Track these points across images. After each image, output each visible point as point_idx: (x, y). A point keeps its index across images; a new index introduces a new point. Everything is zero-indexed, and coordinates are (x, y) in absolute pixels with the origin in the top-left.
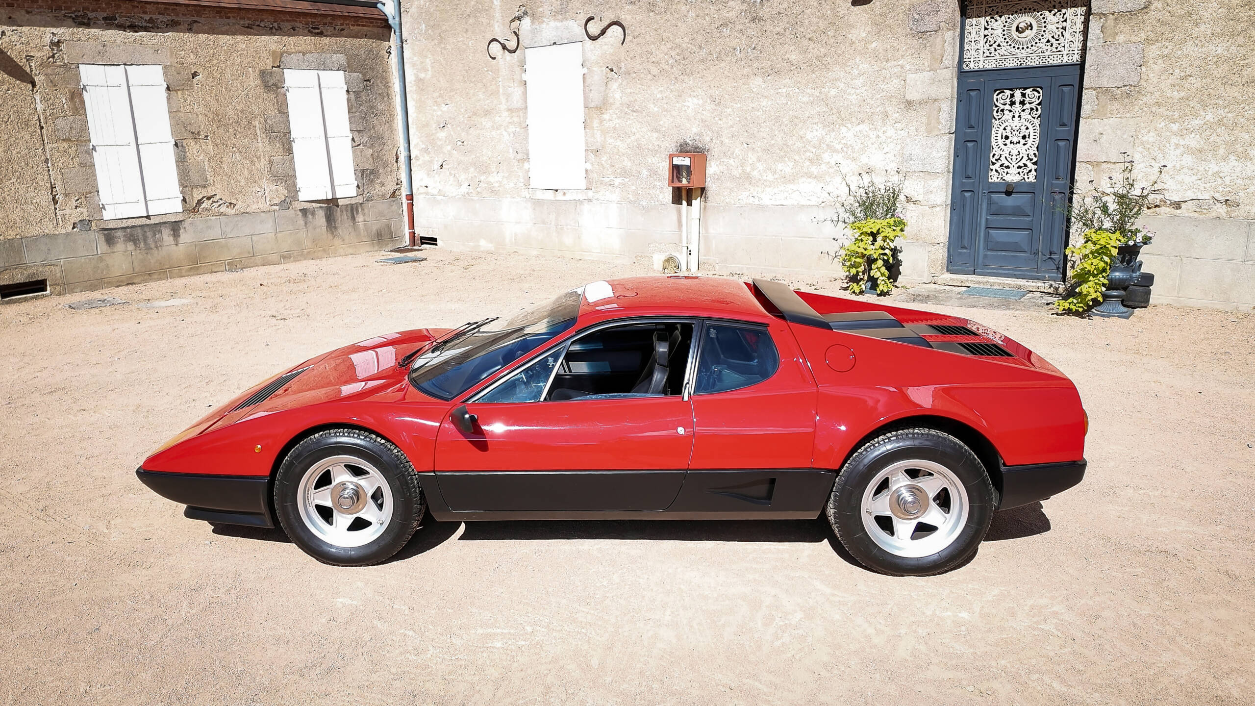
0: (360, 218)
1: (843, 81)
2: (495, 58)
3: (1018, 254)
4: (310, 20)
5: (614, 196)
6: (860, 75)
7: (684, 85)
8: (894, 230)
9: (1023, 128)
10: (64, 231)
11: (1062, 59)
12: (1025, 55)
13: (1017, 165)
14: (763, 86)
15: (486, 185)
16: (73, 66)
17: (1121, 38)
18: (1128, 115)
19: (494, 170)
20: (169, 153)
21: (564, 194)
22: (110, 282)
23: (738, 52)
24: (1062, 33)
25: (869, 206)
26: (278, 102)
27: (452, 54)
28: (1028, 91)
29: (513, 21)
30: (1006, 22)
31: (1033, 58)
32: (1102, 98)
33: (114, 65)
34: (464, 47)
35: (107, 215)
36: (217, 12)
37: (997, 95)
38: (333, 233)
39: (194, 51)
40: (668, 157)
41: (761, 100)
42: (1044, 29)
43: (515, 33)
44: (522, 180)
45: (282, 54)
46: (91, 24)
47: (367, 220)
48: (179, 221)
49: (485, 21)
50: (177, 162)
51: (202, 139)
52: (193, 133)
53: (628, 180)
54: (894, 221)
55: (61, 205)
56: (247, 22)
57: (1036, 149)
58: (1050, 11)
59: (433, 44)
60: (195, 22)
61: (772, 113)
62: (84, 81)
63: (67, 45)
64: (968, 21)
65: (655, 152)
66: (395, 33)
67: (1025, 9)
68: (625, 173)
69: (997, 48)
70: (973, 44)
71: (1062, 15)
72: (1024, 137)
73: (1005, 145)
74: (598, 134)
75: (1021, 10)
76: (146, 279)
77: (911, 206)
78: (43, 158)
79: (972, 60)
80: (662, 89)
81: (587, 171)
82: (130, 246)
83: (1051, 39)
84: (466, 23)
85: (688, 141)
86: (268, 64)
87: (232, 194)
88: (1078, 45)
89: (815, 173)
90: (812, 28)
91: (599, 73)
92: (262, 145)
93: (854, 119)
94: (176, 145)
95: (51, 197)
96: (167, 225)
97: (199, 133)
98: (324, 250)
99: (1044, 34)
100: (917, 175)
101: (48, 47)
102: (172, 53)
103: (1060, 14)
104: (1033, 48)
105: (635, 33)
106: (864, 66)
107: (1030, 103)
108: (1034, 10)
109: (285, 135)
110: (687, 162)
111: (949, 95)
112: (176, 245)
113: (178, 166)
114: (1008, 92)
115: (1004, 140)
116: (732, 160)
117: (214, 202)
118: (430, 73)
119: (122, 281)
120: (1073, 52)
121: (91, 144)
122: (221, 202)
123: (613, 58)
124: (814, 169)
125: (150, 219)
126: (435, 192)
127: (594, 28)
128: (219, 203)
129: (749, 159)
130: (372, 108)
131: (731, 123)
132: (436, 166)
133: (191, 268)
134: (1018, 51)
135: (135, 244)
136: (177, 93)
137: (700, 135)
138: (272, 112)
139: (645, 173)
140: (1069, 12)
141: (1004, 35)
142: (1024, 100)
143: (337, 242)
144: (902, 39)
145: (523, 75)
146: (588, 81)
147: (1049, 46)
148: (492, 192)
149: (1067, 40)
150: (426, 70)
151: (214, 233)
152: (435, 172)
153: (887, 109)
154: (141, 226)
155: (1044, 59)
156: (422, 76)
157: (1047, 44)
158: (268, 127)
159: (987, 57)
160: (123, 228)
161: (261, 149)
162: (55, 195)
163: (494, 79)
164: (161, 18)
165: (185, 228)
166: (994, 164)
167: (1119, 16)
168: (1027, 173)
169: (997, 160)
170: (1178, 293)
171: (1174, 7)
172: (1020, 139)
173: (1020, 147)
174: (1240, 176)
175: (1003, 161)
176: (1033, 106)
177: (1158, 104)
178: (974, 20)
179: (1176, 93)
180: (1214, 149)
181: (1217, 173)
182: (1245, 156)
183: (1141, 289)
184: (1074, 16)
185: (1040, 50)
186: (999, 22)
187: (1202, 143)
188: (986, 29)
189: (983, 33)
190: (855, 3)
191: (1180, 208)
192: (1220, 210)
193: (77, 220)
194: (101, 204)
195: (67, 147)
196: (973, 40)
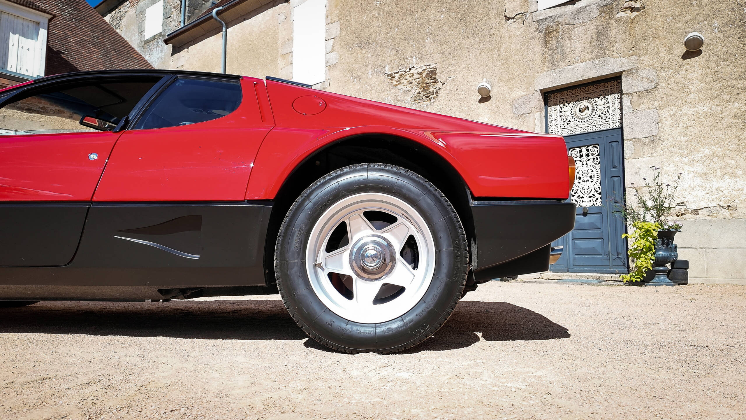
3: (596, 256)
9: (590, 171)
11: (609, 126)
12: (586, 125)
13: (589, 196)
17: (643, 107)
18: (655, 155)
24: (607, 110)
28: (590, 148)
30: (573, 107)
31: (591, 127)
32: (636, 144)
37: (571, 152)
57: (599, 184)
58: (599, 98)
64: (549, 108)
67: (583, 98)
69: (568, 123)
70: (553, 122)
71: (606, 100)
72: (591, 177)
73: (580, 183)
75: (581, 99)
79: (553, 132)
83: (601, 114)
88: (618, 117)
99: (596, 112)
103: (605, 99)
104: (590, 120)
107: (592, 155)
108: (589, 98)
114: (578, 150)
115: (578, 180)
120: (616, 121)
134: (581, 123)
140: (610, 97)
141: (572, 115)
142: (588, 154)
144: (509, 120)
147: (600, 119)
149: (611, 114)
155: (598, 127)
157: (599, 118)
159: (563, 129)
166: (573, 196)
167: (639, 94)
168: (596, 200)
169: (575, 193)
170: (707, 274)
171: (673, 86)
172: (589, 178)
173: (589, 183)
174: (733, 188)
175: (579, 193)
176: (594, 157)
177: (672, 146)
178: (553, 108)
179: (682, 138)
180: (714, 172)
181: (719, 189)
182: (734, 175)
183: (681, 270)
184: (613, 99)
185: (595, 122)
186: (568, 107)
187: (705, 169)
188: (561, 112)
189: (559, 114)
190: (481, 101)
191: (698, 214)
192: (725, 213)
196: (553, 119)
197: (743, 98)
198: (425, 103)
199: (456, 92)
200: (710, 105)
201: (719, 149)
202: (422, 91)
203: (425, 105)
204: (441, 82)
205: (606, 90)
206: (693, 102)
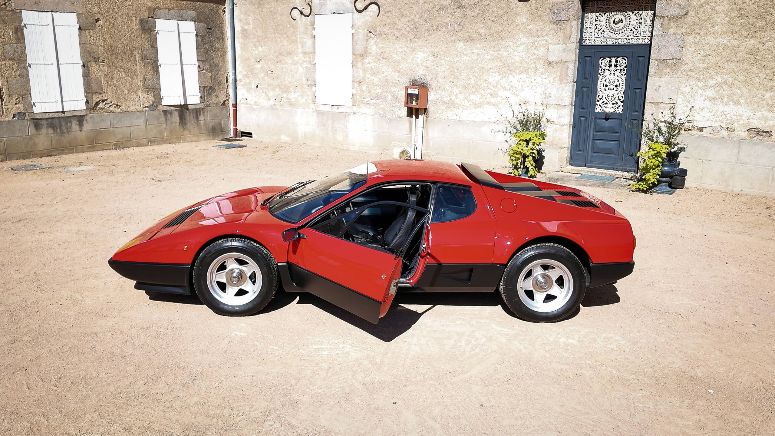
0: (202, 118)
1: (512, 47)
2: (295, 20)
3: (611, 155)
5: (369, 110)
6: (521, 44)
7: (416, 44)
8: (539, 139)
9: (616, 81)
10: (7, 119)
11: (639, 41)
12: (618, 37)
13: (612, 103)
14: (464, 48)
15: (287, 100)
16: (18, 11)
17: (672, 31)
18: (675, 76)
19: (292, 90)
20: (79, 71)
21: (338, 108)
22: (36, 154)
23: (449, 26)
24: (639, 26)
25: (525, 124)
26: (151, 40)
27: (267, 15)
28: (619, 59)
30: (608, 17)
31: (623, 40)
32: (661, 65)
33: (45, 11)
34: (275, 11)
35: (36, 110)
37: (602, 60)
38: (183, 127)
39: (98, 5)
40: (404, 88)
41: (463, 56)
42: (629, 23)
43: (309, 4)
44: (311, 98)
45: (155, 9)
47: (206, 119)
48: (83, 116)
50: (83, 76)
51: (101, 62)
52: (95, 58)
53: (379, 101)
54: (539, 133)
55: (6, 102)
57: (623, 94)
58: (633, 13)
59: (254, 7)
61: (469, 65)
62: (25, 21)
64: (586, 15)
65: (396, 84)
67: (619, 10)
68: (377, 97)
69: (602, 32)
70: (588, 29)
72: (616, 86)
73: (606, 90)
74: (361, 71)
75: (616, 11)
76: (60, 153)
77: (549, 125)
79: (588, 39)
80: (402, 46)
81: (353, 94)
82: (51, 131)
83: (633, 29)
85: (417, 79)
86: (145, 15)
87: (119, 99)
88: (648, 34)
89: (494, 102)
90: (494, 15)
91: (362, 33)
92: (139, 68)
93: (517, 71)
94: (84, 65)
96: (75, 118)
97: (98, 58)
98: (177, 138)
99: (629, 25)
100: (553, 106)
102: (83, 6)
103: (639, 15)
104: (623, 34)
105: (386, 10)
106: (524, 40)
107: (620, 66)
108: (624, 11)
109: (155, 62)
110: (416, 92)
111: (573, 59)
112: (81, 131)
113: (84, 79)
114: (608, 59)
115: (605, 87)
116: (444, 92)
117: (106, 104)
118: (251, 26)
119: (44, 154)
120: (645, 38)
121: (27, 63)
122: (111, 104)
123: (372, 24)
124: (493, 100)
125: (64, 114)
126: (252, 103)
129: (454, 92)
130: (212, 46)
131: (443, 69)
132: (254, 86)
133: (90, 147)
134: (614, 35)
135: (54, 130)
136: (85, 32)
137: (425, 75)
138: (147, 46)
139: (390, 97)
140: (643, 13)
141: (606, 25)
142: (617, 64)
143: (186, 133)
144: (547, 24)
145: (314, 31)
146: (355, 38)
148: (291, 104)
149: (642, 30)
150: (248, 24)
151: (106, 124)
152: (253, 90)
153: (537, 66)
154: (58, 118)
155: (629, 41)
156: (246, 27)
157: (631, 32)
158: (144, 56)
159: (597, 37)
160: (46, 119)
161: (138, 70)
163: (294, 32)
165: (87, 120)
166: (598, 101)
167: (671, 18)
168: (618, 107)
169: (600, 99)
170: (701, 181)
171: (701, 15)
172: (614, 87)
173: (614, 92)
174: (735, 114)
175: (604, 100)
176: (622, 68)
177: (691, 70)
178: (589, 15)
179: (701, 65)
180: (722, 98)
181: (723, 112)
182: (738, 103)
183: (680, 178)
184: (646, 16)
185: (627, 35)
186: (604, 17)
187: (715, 94)
188: (596, 21)
189: (594, 23)
191: (703, 131)
192: (724, 133)
193: (16, 112)
194: (32, 102)
195: (11, 64)
196: (589, 27)
197: (758, 36)
200: (730, 38)
201: (730, 79)
205: (640, 6)
206: (716, 34)
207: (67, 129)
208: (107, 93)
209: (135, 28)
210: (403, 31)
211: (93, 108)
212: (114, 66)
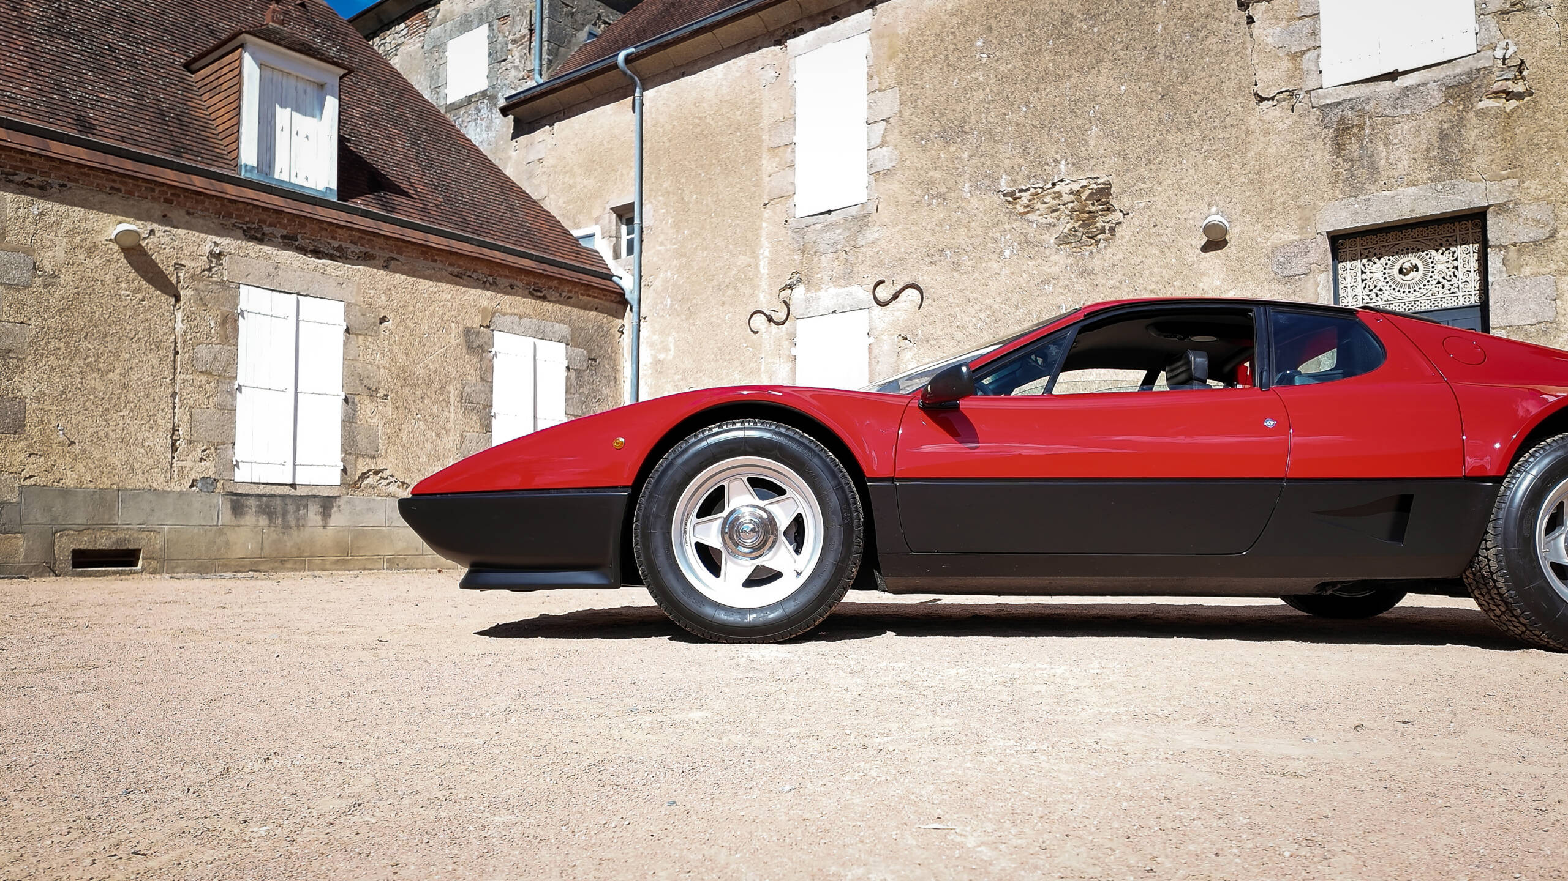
2: (757, 332)
4: (532, 280)
10: (178, 489)
11: (1457, 301)
12: (1412, 299)
16: (232, 285)
17: (1527, 270)
20: (335, 410)
22: (226, 565)
24: (1454, 273)
26: (481, 368)
27: (703, 331)
29: (783, 289)
30: (1387, 264)
31: (1423, 302)
33: (284, 292)
34: (719, 321)
35: (240, 476)
36: (423, 252)
39: (387, 293)
42: (1432, 270)
43: (785, 302)
45: (494, 314)
46: (265, 240)
48: (332, 497)
49: (748, 291)
50: (343, 421)
51: (380, 398)
52: (369, 389)
55: (181, 454)
56: (457, 270)
58: (1437, 250)
59: (679, 319)
60: (393, 259)
62: (242, 306)
63: (229, 259)
64: (1340, 265)
66: (631, 310)
67: (1408, 249)
69: (1379, 293)
70: (1349, 290)
71: (1451, 254)
75: (1402, 250)
76: (277, 568)
78: (171, 390)
82: (263, 521)
83: (1441, 280)
84: (723, 295)
86: (476, 322)
87: (408, 470)
88: (1474, 285)
90: (1154, 279)
91: (888, 343)
92: (454, 416)
94: (346, 400)
95: (170, 441)
96: (316, 499)
97: (377, 390)
99: (1432, 275)
101: (205, 258)
102: (359, 290)
103: (1449, 253)
104: (1421, 291)
105: (935, 296)
108: (1418, 250)
109: (485, 408)
112: (324, 527)
113: (343, 426)
117: (382, 478)
118: (672, 353)
119: (243, 566)
120: (1471, 293)
121: (237, 383)
122: (391, 479)
123: (907, 324)
125: (295, 489)
127: (883, 293)
128: (388, 481)
130: (594, 391)
133: (338, 560)
134: (1403, 295)
135: (270, 519)
136: (358, 338)
138: (473, 378)
140: (1459, 250)
141: (1385, 278)
144: (1265, 284)
145: (793, 349)
146: (876, 351)
147: (1440, 288)
149: (1460, 281)
150: (667, 350)
151: (377, 516)
154: (283, 496)
155: (1436, 303)
156: (662, 356)
157: (1437, 286)
158: (465, 395)
159: (1368, 303)
160: (258, 495)
161: (452, 421)
162: (176, 441)
163: (755, 355)
164: (353, 247)
165: (339, 506)
167: (1522, 247)
178: (1348, 264)
184: (1467, 253)
185: (1430, 293)
186: (1378, 265)
188: (1363, 273)
189: (1359, 277)
190: (1206, 248)
193: (198, 476)
194: (234, 460)
195: (204, 381)
196: (1349, 286)
198: (1088, 248)
199: (1154, 230)
202: (1079, 226)
203: (1087, 253)
204: (1121, 211)
205: (1451, 236)
207: (298, 520)
208: (386, 457)
209: (453, 342)
210: (971, 330)
211: (355, 484)
212: (406, 408)
